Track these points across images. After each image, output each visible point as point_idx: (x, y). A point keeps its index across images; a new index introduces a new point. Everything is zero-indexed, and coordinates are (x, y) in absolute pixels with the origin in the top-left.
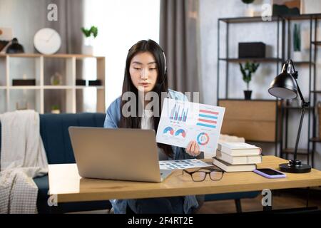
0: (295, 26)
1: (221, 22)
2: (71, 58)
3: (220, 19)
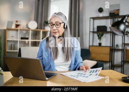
1: (91, 19)
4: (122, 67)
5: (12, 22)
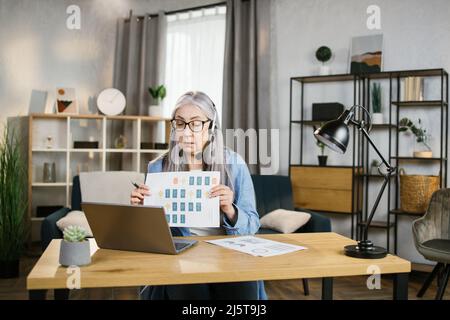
0: (375, 85)
1: (294, 81)
2: (136, 120)
3: (292, 79)
4: (392, 230)
5: (46, 94)
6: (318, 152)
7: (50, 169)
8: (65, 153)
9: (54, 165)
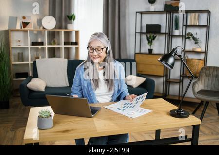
0: (176, 16)
1: (137, 13)
2: (62, 31)
3: (137, 12)
4: (181, 83)
5: (16, 18)
6: (148, 47)
7: (21, 55)
8: (28, 48)
9: (22, 53)
